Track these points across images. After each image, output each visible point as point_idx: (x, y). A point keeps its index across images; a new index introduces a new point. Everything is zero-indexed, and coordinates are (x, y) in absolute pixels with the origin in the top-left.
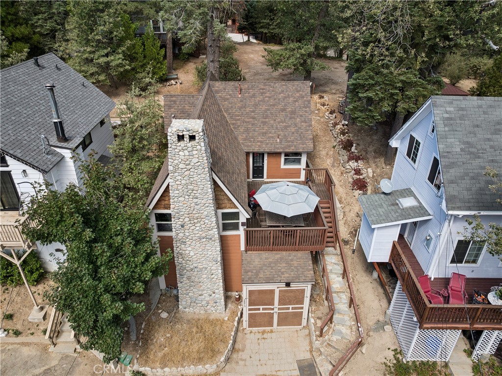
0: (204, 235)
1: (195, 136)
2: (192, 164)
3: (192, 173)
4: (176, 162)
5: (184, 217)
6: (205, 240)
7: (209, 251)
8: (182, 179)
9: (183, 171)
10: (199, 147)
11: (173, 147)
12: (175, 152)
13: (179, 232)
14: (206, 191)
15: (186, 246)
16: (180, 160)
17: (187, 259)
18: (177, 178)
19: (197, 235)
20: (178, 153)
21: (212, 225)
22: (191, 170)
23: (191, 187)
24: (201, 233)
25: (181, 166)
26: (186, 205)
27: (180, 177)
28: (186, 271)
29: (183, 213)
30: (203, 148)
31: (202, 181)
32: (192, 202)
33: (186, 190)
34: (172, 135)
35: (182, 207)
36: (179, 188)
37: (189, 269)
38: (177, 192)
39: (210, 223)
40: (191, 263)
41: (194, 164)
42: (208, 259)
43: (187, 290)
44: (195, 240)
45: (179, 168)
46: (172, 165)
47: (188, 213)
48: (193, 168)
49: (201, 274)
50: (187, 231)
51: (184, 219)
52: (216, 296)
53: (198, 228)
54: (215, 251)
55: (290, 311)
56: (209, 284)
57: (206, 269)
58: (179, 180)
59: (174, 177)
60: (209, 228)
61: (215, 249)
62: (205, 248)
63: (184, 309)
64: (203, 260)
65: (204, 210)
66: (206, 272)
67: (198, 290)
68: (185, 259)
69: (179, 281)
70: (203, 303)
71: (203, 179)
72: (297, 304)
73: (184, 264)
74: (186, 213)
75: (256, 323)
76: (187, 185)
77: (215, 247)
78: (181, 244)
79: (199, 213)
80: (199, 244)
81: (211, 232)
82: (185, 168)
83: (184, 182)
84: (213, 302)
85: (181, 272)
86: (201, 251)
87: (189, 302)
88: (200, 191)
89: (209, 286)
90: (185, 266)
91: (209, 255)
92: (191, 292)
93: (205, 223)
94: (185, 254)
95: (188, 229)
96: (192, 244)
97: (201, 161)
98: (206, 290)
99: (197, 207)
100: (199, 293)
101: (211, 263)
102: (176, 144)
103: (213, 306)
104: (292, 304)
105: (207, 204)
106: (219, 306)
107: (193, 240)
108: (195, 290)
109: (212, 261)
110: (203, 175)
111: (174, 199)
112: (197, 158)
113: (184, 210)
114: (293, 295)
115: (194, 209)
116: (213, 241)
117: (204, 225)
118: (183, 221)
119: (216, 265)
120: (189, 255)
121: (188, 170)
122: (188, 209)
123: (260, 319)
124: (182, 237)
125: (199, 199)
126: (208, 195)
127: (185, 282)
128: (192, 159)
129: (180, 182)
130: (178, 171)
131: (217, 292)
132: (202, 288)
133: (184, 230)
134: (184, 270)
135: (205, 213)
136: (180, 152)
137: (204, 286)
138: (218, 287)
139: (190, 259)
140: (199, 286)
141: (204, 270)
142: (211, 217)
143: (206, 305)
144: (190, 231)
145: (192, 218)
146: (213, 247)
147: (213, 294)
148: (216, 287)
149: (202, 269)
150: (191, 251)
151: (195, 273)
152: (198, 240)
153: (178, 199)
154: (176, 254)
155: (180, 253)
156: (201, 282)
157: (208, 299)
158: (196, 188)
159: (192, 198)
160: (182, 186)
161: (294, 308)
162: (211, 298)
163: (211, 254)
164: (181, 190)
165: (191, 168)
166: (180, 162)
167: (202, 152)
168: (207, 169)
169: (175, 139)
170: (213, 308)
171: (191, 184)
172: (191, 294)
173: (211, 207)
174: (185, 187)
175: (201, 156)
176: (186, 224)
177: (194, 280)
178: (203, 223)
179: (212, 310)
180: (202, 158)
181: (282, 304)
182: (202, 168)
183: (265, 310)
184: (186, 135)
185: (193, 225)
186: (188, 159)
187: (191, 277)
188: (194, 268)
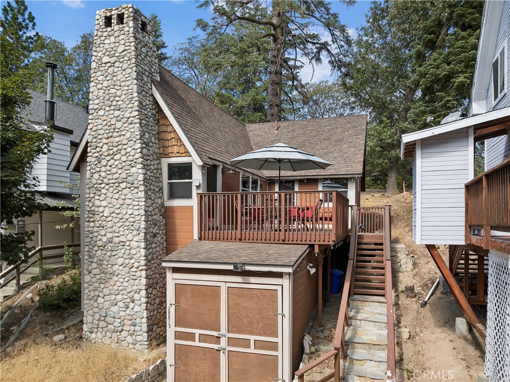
0: (124, 175)
1: (123, 13)
2: (116, 55)
3: (116, 70)
4: (100, 54)
5: (100, 145)
6: (123, 185)
7: (130, 207)
8: (104, 79)
9: (107, 68)
10: (126, 29)
11: (100, 34)
12: (101, 40)
13: (94, 171)
14: (131, 96)
15: (101, 198)
16: (104, 51)
17: (100, 222)
18: (99, 79)
19: (115, 176)
20: (103, 42)
21: (136, 156)
23: (112, 91)
24: (120, 171)
25: (106, 59)
26: (105, 122)
27: (102, 77)
28: (96, 248)
29: (100, 137)
30: (132, 30)
31: (127, 79)
32: (112, 116)
33: (107, 97)
34: (99, 17)
35: (100, 127)
36: (100, 94)
37: (100, 243)
38: (97, 101)
39: (133, 152)
40: (103, 232)
41: (119, 54)
42: (127, 224)
43: (96, 290)
44: (112, 185)
45: (102, 63)
46: (96, 60)
47: (106, 137)
48: (118, 60)
49: (116, 257)
50: (103, 169)
51: (102, 148)
52: (135, 310)
53: (117, 163)
54: (138, 207)
55: (252, 350)
56: (127, 279)
57: (124, 245)
58: (101, 82)
59: (96, 78)
60: (131, 163)
61: (137, 203)
62: (124, 201)
63: (90, 334)
64: (119, 226)
65: (127, 129)
66: (123, 251)
67: (111, 292)
68: (97, 224)
69: (87, 270)
70: (115, 323)
71: (128, 75)
72: (265, 335)
73: (96, 234)
74: (105, 136)
75: (189, 375)
76: (109, 88)
77: (138, 200)
78: (95, 194)
79: (120, 136)
80: (117, 193)
81: (133, 170)
82: (109, 62)
83: (105, 84)
84: (130, 322)
85: (91, 250)
86: (119, 208)
87: (96, 319)
88: (123, 97)
89: (125, 284)
90: (96, 237)
91: (129, 216)
92: (101, 294)
93: (126, 153)
94: (98, 213)
95: (106, 166)
96: (109, 194)
97: (127, 48)
98: (121, 292)
99: (119, 125)
100: (112, 299)
101: (131, 231)
102: (102, 29)
103: (130, 332)
104: (255, 330)
105: (131, 119)
106: (138, 333)
107: (110, 185)
108: (106, 291)
109: (132, 228)
110: (129, 69)
111: (93, 113)
112: (124, 45)
113: (102, 132)
114: (255, 305)
115: (114, 129)
116: (136, 188)
117: (125, 157)
118: (101, 151)
119: (137, 238)
120: (103, 216)
121: (112, 65)
122: (107, 129)
123: (196, 367)
124: (97, 180)
125: (121, 110)
126: (132, 102)
127: (94, 272)
128: (118, 47)
129: (102, 84)
130: (101, 69)
131: (137, 299)
132: (116, 288)
133: (100, 168)
134: (94, 247)
135: (128, 135)
136: (106, 40)
137: (118, 284)
138: (139, 287)
139: (103, 223)
140: (112, 282)
141: (120, 247)
142: (135, 142)
143: (120, 329)
144: (108, 168)
145: (111, 144)
146: (135, 199)
147: (131, 303)
148: (135, 288)
149: (118, 245)
150: (106, 208)
151: (109, 253)
152: (116, 185)
153: (97, 113)
154: (87, 212)
155: (92, 211)
156: (115, 275)
157: (123, 314)
158: (119, 93)
159: (113, 110)
160: (104, 91)
161: (259, 345)
162: (128, 311)
163: (132, 214)
164: (101, 98)
165: (116, 62)
166: (104, 54)
167: (130, 35)
168: (134, 60)
169: (102, 22)
170: (129, 337)
171: (114, 86)
172: (100, 300)
173: (136, 123)
174: (107, 92)
175: (128, 41)
176: (103, 157)
177: (106, 269)
178: (125, 153)
179: (129, 341)
180: (129, 44)
181: (235, 329)
182: (128, 59)
183: (204, 342)
184: (114, 15)
185: (112, 156)
186: (113, 48)
187: (103, 261)
188: (107, 242)
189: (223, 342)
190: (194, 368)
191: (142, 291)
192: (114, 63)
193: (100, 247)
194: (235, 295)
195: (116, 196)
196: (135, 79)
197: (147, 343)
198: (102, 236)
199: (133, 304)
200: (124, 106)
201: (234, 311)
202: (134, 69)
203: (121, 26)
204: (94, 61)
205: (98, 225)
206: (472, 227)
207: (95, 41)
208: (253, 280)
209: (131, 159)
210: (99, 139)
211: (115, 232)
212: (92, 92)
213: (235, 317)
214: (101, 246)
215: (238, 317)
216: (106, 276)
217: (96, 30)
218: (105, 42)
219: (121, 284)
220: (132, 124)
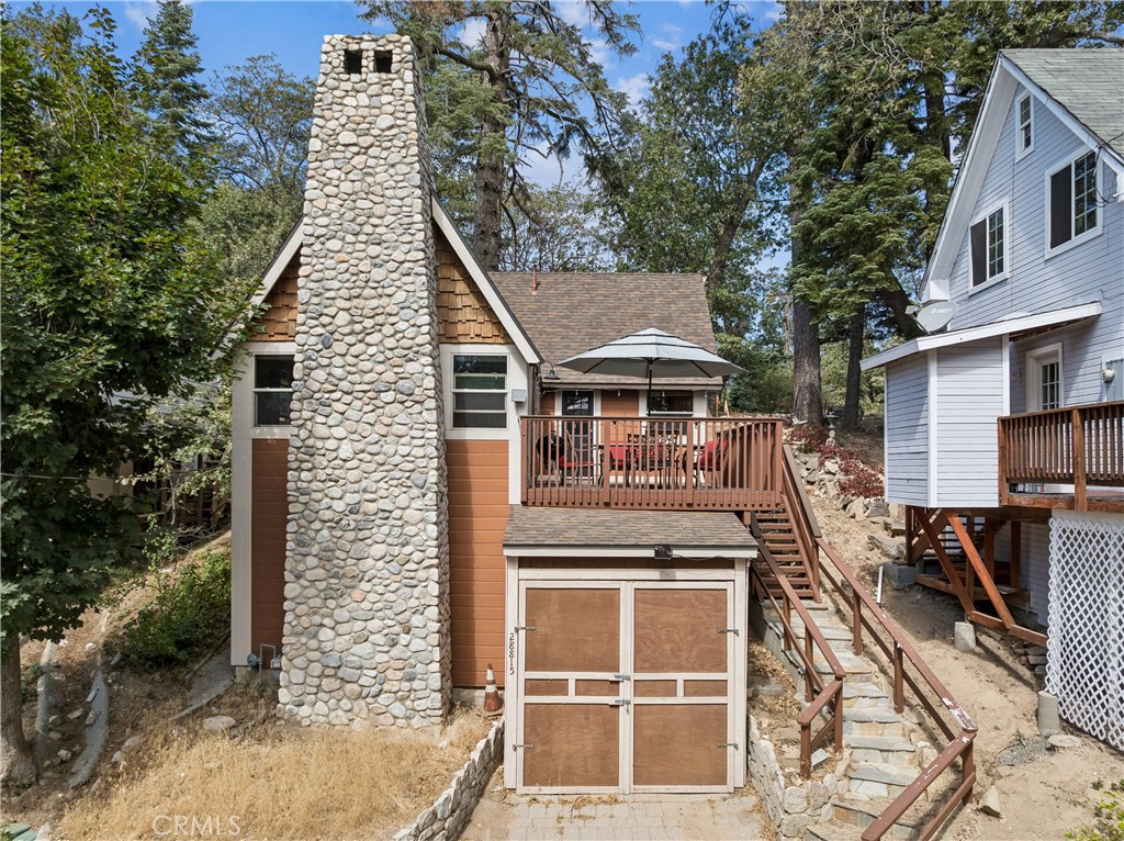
0: (390, 376)
1: (390, 52)
2: (377, 132)
3: (371, 162)
4: (332, 124)
5: (332, 311)
6: (389, 396)
7: (403, 440)
8: (343, 177)
9: (349, 155)
10: (398, 84)
11: (330, 82)
12: (335, 97)
13: (314, 364)
14: (408, 220)
15: (331, 421)
16: (343, 120)
17: (329, 471)
18: (329, 174)
19: (367, 378)
20: (339, 100)
21: (419, 340)
22: (370, 151)
23: (366, 204)
24: (380, 368)
25: (346, 137)
26: (346, 265)
27: (338, 172)
28: (317, 525)
29: (331, 294)
30: (410, 88)
31: (400, 185)
32: (363, 255)
33: (350, 215)
34: (330, 48)
35: (333, 273)
36: (332, 207)
37: (328, 515)
38: (324, 220)
39: (411, 332)
40: (336, 492)
41: (380, 132)
42: (397, 474)
43: (315, 613)
44: (361, 395)
45: (338, 144)
46: (321, 136)
47: (347, 296)
48: (378, 143)
49: (369, 541)
50: (338, 361)
51: (333, 317)
52: (413, 647)
53: (372, 350)
54: (422, 441)
55: (680, 698)
56: (393, 587)
57: (387, 518)
58: (335, 182)
59: (321, 171)
60: (406, 352)
61: (420, 434)
62: (388, 428)
63: (296, 709)
64: (378, 479)
65: (398, 283)
66: (385, 529)
67: (353, 614)
68: (322, 475)
69: (291, 572)
70: (364, 678)
71: (401, 178)
72: (702, 669)
73: (319, 496)
74: (344, 293)
75: (554, 760)
76: (354, 197)
77: (423, 426)
78: (315, 411)
79: (381, 296)
80: (373, 411)
81: (411, 367)
82: (355, 145)
83: (346, 187)
84: (400, 674)
85: (303, 530)
86: (377, 442)
87: (315, 674)
88: (389, 219)
89: (392, 597)
90: (319, 501)
91: (402, 459)
92: (327, 621)
93: (396, 332)
94: (323, 452)
95: (344, 355)
96: (351, 413)
97: (399, 122)
98: (379, 614)
99: (378, 274)
100: (356, 629)
101: (404, 489)
102: (338, 74)
103: (399, 694)
104: (685, 664)
105: (407, 265)
106: (419, 694)
107: (355, 394)
108: (342, 614)
109: (409, 483)
110: (403, 166)
111: (312, 244)
112: (392, 114)
113: (337, 284)
114: (684, 619)
115: (367, 282)
116: (417, 402)
117: (392, 339)
118: (331, 323)
119: (420, 503)
120: (336, 458)
121: (363, 150)
122: (348, 280)
123: (569, 742)
124: (322, 383)
125: (384, 245)
126: (411, 231)
127: (309, 575)
128: (377, 116)
129: (337, 186)
130: (333, 155)
131: (419, 625)
132: (365, 605)
133: (330, 358)
134: (312, 522)
135: (401, 296)
136: (347, 98)
137: (372, 597)
138: (423, 601)
139: (337, 472)
140: (357, 594)
141: (378, 522)
142: (416, 311)
143: (374, 690)
144: (349, 359)
145: (359, 312)
146: (416, 426)
147: (403, 635)
148: (413, 603)
149: (373, 518)
150: (345, 441)
151: (351, 535)
152: (371, 394)
153: (323, 244)
154: (295, 450)
155: (307, 447)
156: (366, 578)
157: (385, 657)
158: (379, 210)
159: (365, 243)
160: (341, 202)
161: (692, 688)
162: (395, 652)
163: (408, 455)
164: (335, 215)
165: (372, 145)
166: (343, 126)
167: (405, 98)
168: (415, 150)
169: (338, 60)
170: (398, 703)
171: (367, 194)
172: (326, 634)
173: (420, 275)
174: (349, 204)
175: (402, 108)
176: (337, 336)
177: (342, 568)
178: (392, 332)
179: (396, 713)
180: (403, 115)
181: (647, 665)
182: (402, 144)
183: (584, 694)
184: (367, 50)
185: (360, 337)
186: (365, 118)
187: (333, 551)
188: (347, 512)
189: (626, 690)
190: (565, 746)
191: (428, 609)
192: (367, 148)
193: (326, 522)
194: (648, 603)
195: (371, 418)
196: (419, 187)
197: (440, 712)
198: (332, 499)
199: (408, 637)
200: (390, 236)
201: (646, 631)
202: (417, 166)
203: (384, 75)
204: (317, 136)
205: (324, 477)
206: (1010, 481)
207: (319, 96)
208: (680, 574)
209: (407, 346)
210: (328, 299)
211: (365, 491)
212: (311, 201)
213: (648, 643)
214: (331, 521)
215: (653, 642)
216: (340, 582)
217: (324, 74)
218: (346, 101)
219: (379, 597)
220: (409, 275)
